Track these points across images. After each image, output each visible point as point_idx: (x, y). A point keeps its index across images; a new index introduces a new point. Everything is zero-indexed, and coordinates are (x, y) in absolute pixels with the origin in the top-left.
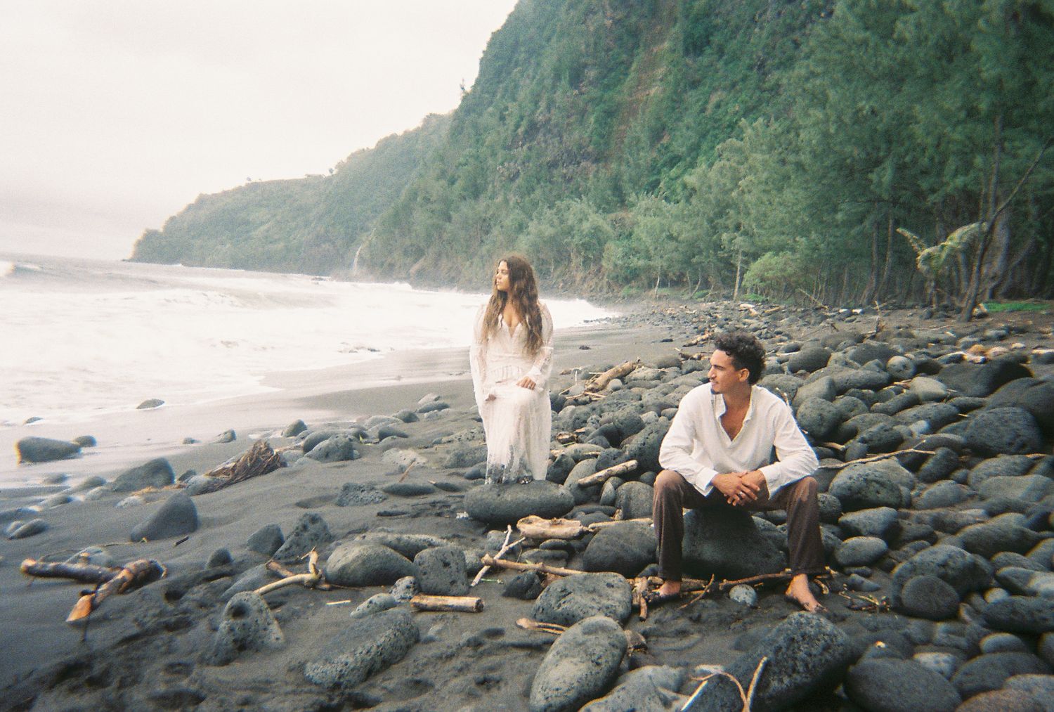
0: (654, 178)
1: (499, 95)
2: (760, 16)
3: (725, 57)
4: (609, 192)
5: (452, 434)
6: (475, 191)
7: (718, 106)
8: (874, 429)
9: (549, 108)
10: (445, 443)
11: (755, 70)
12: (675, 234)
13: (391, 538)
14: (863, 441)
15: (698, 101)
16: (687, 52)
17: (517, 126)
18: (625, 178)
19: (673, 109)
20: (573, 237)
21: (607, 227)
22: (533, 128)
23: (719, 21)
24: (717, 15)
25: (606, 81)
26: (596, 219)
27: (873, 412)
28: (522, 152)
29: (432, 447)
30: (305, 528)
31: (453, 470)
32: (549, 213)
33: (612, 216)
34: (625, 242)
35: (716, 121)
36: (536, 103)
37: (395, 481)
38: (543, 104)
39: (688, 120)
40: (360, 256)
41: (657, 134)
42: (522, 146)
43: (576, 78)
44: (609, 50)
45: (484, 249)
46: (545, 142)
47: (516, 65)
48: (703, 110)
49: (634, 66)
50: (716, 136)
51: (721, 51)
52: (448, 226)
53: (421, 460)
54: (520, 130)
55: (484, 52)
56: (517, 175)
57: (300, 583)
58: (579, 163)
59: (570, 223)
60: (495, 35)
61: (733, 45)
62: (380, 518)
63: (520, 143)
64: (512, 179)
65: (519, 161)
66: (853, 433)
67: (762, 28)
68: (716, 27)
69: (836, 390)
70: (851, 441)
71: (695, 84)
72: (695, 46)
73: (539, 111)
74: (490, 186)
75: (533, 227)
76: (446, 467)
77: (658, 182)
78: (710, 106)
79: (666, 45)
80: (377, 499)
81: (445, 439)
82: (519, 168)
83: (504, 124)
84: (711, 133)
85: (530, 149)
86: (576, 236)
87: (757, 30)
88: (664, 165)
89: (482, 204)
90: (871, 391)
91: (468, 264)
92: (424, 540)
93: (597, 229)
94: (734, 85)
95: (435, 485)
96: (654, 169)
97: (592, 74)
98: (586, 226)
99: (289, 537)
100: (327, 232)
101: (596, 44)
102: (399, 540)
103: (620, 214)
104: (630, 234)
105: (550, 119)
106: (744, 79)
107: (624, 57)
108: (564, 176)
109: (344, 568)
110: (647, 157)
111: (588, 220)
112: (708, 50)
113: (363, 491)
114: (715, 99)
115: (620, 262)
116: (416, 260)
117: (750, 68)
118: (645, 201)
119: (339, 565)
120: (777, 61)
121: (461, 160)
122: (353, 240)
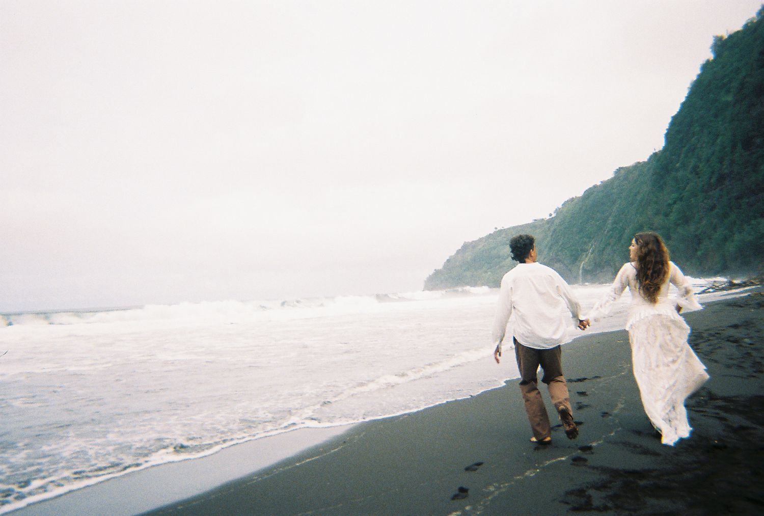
1: (683, 156)
6: (686, 220)
9: (731, 166)
17: (710, 178)
22: (722, 178)
28: (716, 193)
36: (721, 162)
38: (726, 162)
40: (583, 267)
43: (747, 145)
45: (699, 253)
46: (731, 185)
47: (693, 135)
54: (712, 181)
55: (667, 129)
58: (757, 195)
60: (675, 118)
63: (714, 188)
64: (713, 208)
65: (715, 199)
73: (725, 167)
74: (696, 216)
75: (737, 237)
82: (715, 202)
83: (700, 178)
85: (721, 190)
89: (692, 227)
97: (758, 141)
100: (557, 255)
101: (758, 123)
105: (733, 171)
108: (748, 203)
121: (670, 201)
122: (576, 259)
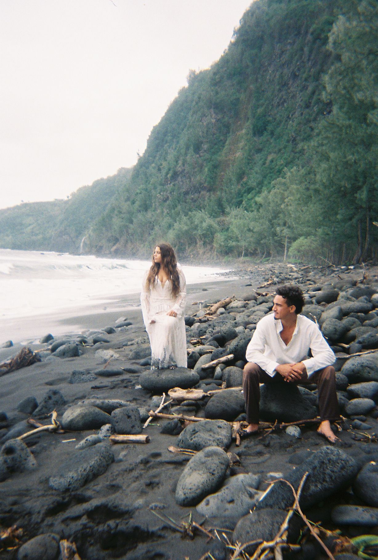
0: (240, 199)
1: (157, 158)
2: (292, 115)
3: (274, 137)
4: (216, 207)
5: (133, 340)
6: (146, 207)
7: (272, 161)
8: (365, 336)
9: (184, 165)
10: (129, 345)
11: (291, 142)
12: (252, 228)
13: (98, 402)
14: (359, 342)
15: (261, 159)
16: (254, 134)
17: (167, 174)
18: (224, 199)
19: (249, 163)
20: (198, 231)
21: (215, 225)
22: (175, 175)
23: (270, 118)
24: (269, 116)
25: (213, 150)
26: (209, 221)
27: (365, 326)
28: (170, 186)
29: (122, 348)
30: (50, 398)
31: (134, 361)
32: (185, 219)
33: (219, 219)
34: (225, 233)
35: (271, 169)
36: (177, 162)
37: (101, 368)
38: (180, 162)
39: (256, 169)
40: (84, 242)
41: (240, 176)
42: (170, 184)
43: (197, 148)
44: (214, 134)
45: (151, 237)
46: (182, 181)
47: (167, 142)
48: (264, 164)
49: (227, 142)
50: (271, 177)
51: (272, 133)
52: (131, 226)
53: (116, 356)
54: (169, 176)
55: (149, 136)
56: (167, 199)
57: (47, 430)
58: (200, 192)
59: (196, 223)
60: (155, 128)
61: (278, 130)
62: (93, 390)
63: (169, 182)
64: (165, 200)
65: (169, 192)
66: (353, 338)
67: (293, 121)
68: (268, 121)
69: (343, 314)
70: (353, 343)
71: (259, 151)
72: (258, 131)
73: (178, 166)
74: (154, 204)
75: (176, 225)
76: (130, 359)
77: (241, 201)
78: (268, 162)
79: (244, 131)
80: (91, 379)
81: (129, 343)
82: (169, 195)
83: (160, 173)
84: (269, 175)
85: (174, 185)
86: (199, 230)
87: (291, 122)
88: (245, 192)
89: (149, 214)
90: (363, 314)
91: (142, 246)
92: (117, 403)
93: (210, 226)
94: (280, 150)
95: (124, 370)
96: (240, 195)
97: (205, 147)
98: (205, 225)
99: (40, 403)
100: (66, 229)
101: (207, 131)
102: (103, 403)
103: (222, 218)
104: (228, 229)
105: (184, 170)
106: (285, 147)
107: (222, 138)
108: (192, 199)
109: (71, 421)
110: (235, 188)
111: (205, 221)
112: (265, 133)
113: (83, 375)
114: (270, 158)
115: (223, 244)
116: (114, 244)
117: (288, 141)
118: (234, 212)
119: (69, 419)
120: (301, 138)
121: (138, 191)
122: (80, 233)
